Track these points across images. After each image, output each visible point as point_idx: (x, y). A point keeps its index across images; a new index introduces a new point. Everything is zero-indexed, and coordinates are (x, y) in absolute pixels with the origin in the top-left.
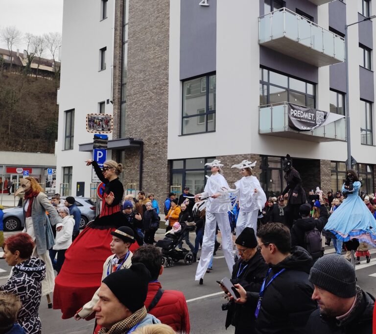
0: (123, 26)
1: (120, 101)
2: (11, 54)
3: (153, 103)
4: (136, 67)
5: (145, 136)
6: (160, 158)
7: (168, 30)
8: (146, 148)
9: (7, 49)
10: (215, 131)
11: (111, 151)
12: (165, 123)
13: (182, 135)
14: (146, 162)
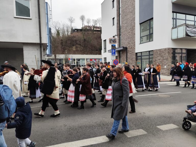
0: (119, 9)
1: (119, 35)
2: (89, 27)
3: (130, 34)
4: (124, 22)
5: (127, 46)
6: (133, 52)
7: (135, 6)
8: (128, 50)
9: (88, 25)
10: (153, 41)
11: (117, 52)
12: (134, 40)
13: (140, 44)
14: (128, 54)
